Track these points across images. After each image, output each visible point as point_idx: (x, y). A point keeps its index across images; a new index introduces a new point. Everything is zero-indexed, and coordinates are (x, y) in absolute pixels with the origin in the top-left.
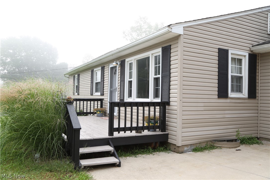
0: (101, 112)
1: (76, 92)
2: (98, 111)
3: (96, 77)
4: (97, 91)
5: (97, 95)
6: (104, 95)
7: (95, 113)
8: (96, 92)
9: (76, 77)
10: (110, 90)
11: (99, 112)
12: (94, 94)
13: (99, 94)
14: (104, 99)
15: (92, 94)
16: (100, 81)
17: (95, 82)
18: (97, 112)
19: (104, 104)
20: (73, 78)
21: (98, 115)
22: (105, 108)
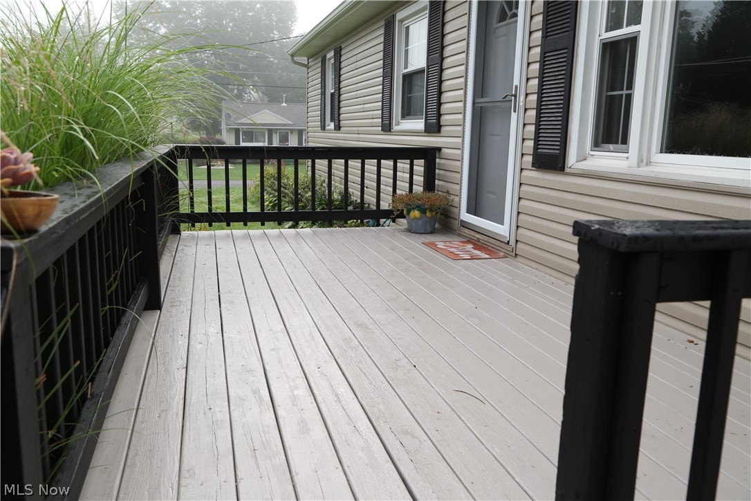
0: (428, 214)
1: (331, 121)
2: (414, 209)
3: (407, 51)
4: (407, 113)
5: (410, 131)
6: (443, 129)
7: (401, 216)
8: (403, 117)
9: (329, 59)
10: (474, 103)
11: (416, 213)
12: (395, 128)
13: (419, 124)
14: (439, 149)
15: (387, 127)
16: (425, 65)
17: (399, 72)
18: (409, 212)
19: (441, 172)
20: (320, 64)
21: (413, 224)
22: (448, 192)
